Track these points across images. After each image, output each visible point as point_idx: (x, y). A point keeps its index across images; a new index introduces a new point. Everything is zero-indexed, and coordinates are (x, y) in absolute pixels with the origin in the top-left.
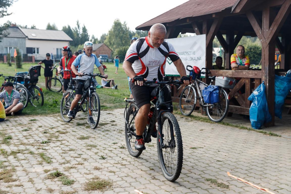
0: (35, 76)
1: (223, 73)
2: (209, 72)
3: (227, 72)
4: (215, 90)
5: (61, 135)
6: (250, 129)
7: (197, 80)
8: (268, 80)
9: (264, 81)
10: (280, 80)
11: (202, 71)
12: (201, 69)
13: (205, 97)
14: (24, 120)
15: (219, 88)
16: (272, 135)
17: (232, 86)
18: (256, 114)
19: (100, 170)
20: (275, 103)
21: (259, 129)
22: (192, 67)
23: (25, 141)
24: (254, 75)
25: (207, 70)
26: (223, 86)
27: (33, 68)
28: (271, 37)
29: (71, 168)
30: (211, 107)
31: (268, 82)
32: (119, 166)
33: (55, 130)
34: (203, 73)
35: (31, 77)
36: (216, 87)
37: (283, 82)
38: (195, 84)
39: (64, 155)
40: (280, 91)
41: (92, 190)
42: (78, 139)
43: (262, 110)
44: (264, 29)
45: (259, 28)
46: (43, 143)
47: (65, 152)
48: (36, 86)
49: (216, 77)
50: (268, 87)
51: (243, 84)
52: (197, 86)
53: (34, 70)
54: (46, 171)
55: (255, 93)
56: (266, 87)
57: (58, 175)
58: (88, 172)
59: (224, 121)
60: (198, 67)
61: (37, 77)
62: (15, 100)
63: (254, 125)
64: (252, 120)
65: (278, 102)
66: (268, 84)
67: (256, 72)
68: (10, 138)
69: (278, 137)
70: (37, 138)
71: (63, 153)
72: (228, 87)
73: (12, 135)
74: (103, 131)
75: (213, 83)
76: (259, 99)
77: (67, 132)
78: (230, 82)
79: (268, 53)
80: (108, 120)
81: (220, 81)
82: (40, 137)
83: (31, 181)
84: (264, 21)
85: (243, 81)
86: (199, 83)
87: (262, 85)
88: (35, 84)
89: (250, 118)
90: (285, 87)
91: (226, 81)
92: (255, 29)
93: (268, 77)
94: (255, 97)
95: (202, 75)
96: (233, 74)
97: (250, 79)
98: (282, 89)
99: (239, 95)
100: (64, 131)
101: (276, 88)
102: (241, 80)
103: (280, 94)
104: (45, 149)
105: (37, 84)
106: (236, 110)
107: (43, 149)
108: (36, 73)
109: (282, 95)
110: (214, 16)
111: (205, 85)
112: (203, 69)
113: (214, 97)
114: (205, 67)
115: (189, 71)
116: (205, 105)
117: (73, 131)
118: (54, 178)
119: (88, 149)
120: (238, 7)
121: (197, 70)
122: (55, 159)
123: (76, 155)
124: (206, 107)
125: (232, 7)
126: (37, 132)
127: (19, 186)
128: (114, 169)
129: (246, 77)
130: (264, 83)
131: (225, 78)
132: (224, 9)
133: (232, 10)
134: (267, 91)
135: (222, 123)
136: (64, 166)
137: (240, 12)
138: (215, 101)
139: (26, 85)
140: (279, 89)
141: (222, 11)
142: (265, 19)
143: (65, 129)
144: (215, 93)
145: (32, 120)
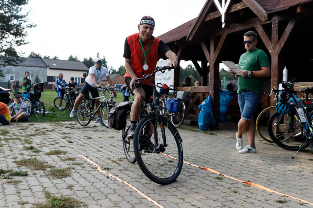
0: (39, 91)
1: (185, 89)
2: (176, 89)
3: (188, 88)
4: (176, 101)
5: (48, 132)
6: (198, 131)
7: (165, 95)
8: (213, 93)
9: (211, 94)
10: (224, 94)
11: (170, 88)
12: (169, 87)
13: (168, 107)
14: (25, 125)
15: (179, 100)
16: (211, 134)
17: (189, 98)
18: (202, 119)
19: (64, 147)
20: (219, 111)
21: (205, 131)
22: (161, 84)
23: (19, 134)
24: (205, 89)
25: (174, 88)
26: (181, 98)
27: (37, 85)
28: (215, 59)
29: (44, 146)
30: (173, 116)
31: (213, 94)
32: (79, 146)
33: (45, 130)
34: (171, 89)
35: (35, 92)
36: (177, 99)
37: (226, 95)
38: (164, 98)
39: (43, 141)
40: (224, 102)
41: (51, 154)
42: (60, 134)
43: (207, 116)
44: (211, 53)
45: (208, 52)
46: (31, 135)
47: (45, 139)
48: (40, 100)
49: (177, 92)
50: (213, 99)
51: (198, 97)
52: (165, 99)
53: (37, 86)
54: (24, 147)
55: (204, 103)
56: (212, 99)
57: (31, 148)
58: (55, 148)
59: (182, 126)
60: (166, 84)
61: (41, 92)
62: (21, 110)
63: (201, 128)
64: (200, 124)
65: (222, 111)
66: (213, 97)
67: (206, 87)
68: (8, 133)
69: (214, 136)
70: (28, 133)
71: (43, 140)
72: (186, 99)
73: (11, 131)
74: (82, 131)
75: (176, 97)
76: (205, 107)
77: (54, 131)
78: (187, 95)
79: (213, 72)
80: (92, 125)
81: (180, 94)
82: (31, 133)
83: (11, 151)
84: (211, 47)
85: (199, 95)
86: (166, 97)
87: (209, 97)
88: (38, 98)
89: (199, 122)
90: (227, 99)
91: (184, 94)
92: (206, 54)
93: (213, 91)
94: (202, 106)
95: (170, 91)
96: (192, 89)
97: (202, 93)
98: (225, 101)
99: (196, 107)
100: (52, 130)
101: (220, 100)
102: (197, 94)
103: (224, 104)
104: (31, 138)
105: (40, 98)
106: (194, 119)
107: (29, 138)
108: (39, 89)
109: (225, 105)
110: (175, 43)
111: (170, 98)
112: (171, 86)
113: (174, 107)
114: (173, 85)
115: (159, 87)
116: (170, 115)
117: (59, 130)
118: (28, 150)
119: (63, 139)
120: (190, 36)
121: (165, 86)
122: (35, 142)
123: (52, 141)
124: (170, 116)
125: (187, 36)
126: (30, 131)
127: (2, 152)
128: (74, 147)
129: (200, 92)
130: (211, 96)
131: (183, 92)
132: (181, 38)
133: (187, 38)
134: (213, 102)
135: (180, 128)
136: (39, 145)
137: (192, 39)
138: (175, 110)
139: (31, 100)
140: (222, 100)
141: (181, 39)
142: (211, 45)
143: (54, 129)
144: (175, 104)
145: (30, 125)
